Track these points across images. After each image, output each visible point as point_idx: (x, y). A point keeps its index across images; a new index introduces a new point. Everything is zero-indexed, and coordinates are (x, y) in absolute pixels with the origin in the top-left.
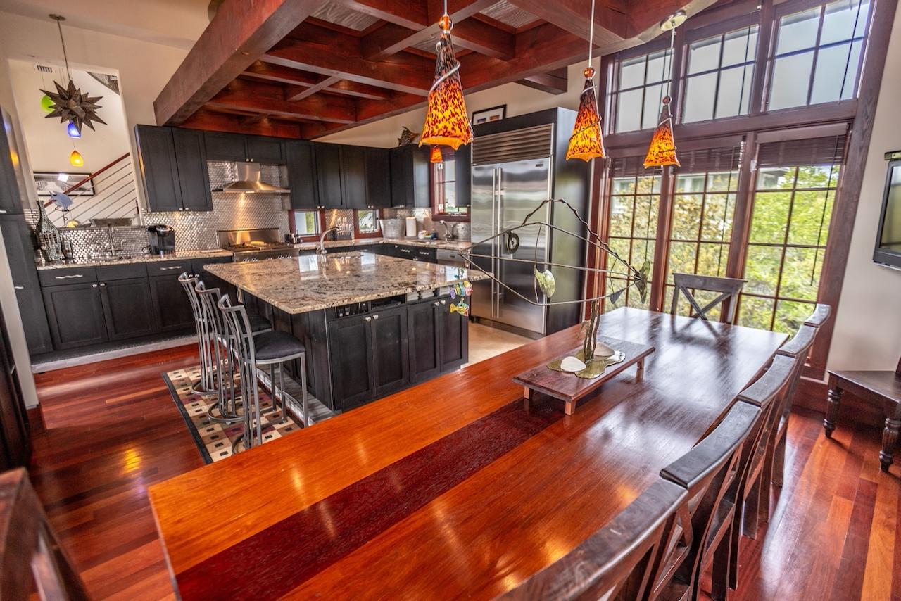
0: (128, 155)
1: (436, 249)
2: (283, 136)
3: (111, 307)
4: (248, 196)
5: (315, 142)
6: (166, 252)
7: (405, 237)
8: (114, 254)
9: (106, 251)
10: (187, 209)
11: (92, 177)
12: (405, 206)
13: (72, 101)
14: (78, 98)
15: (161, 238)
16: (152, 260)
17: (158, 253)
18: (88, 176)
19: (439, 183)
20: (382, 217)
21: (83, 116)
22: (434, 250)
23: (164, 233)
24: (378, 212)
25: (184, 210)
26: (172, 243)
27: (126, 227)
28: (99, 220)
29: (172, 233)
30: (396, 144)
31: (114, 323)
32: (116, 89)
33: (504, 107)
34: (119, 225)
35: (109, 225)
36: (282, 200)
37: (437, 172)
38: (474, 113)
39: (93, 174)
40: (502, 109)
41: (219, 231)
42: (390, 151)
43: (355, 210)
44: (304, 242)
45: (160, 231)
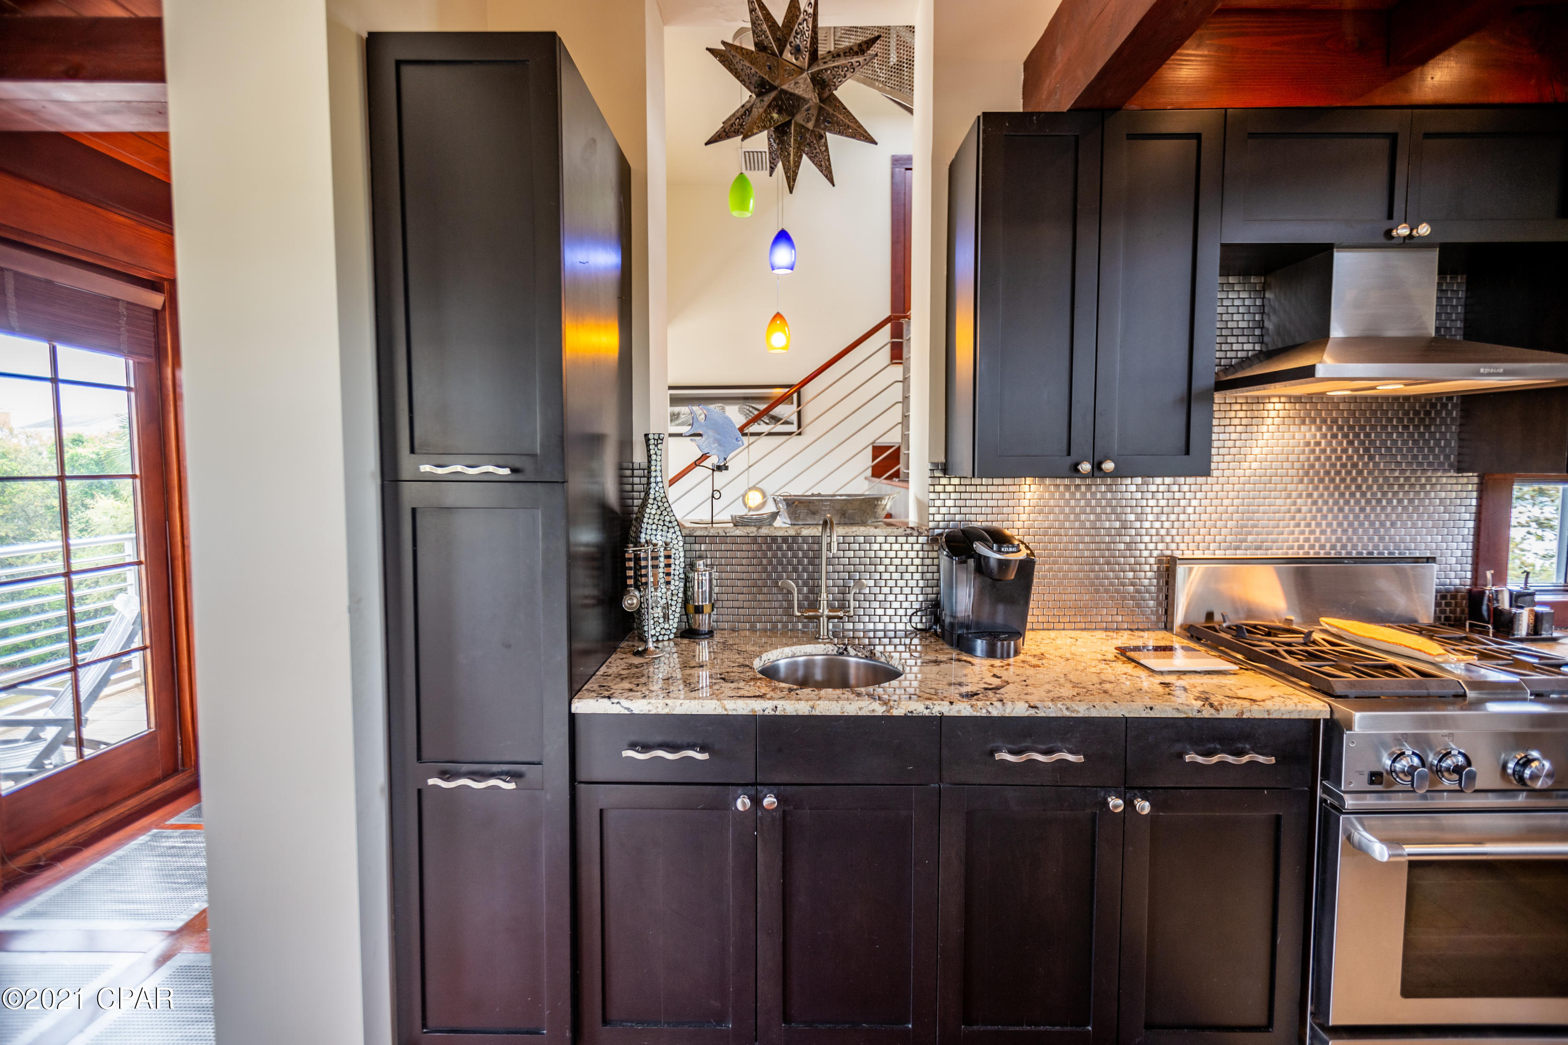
3: (786, 899)
10: (1108, 465)
15: (989, 583)
23: (1002, 566)
25: (1097, 470)
26: (1021, 602)
29: (1027, 567)
31: (785, 973)
34: (851, 520)
35: (827, 523)
45: (987, 558)
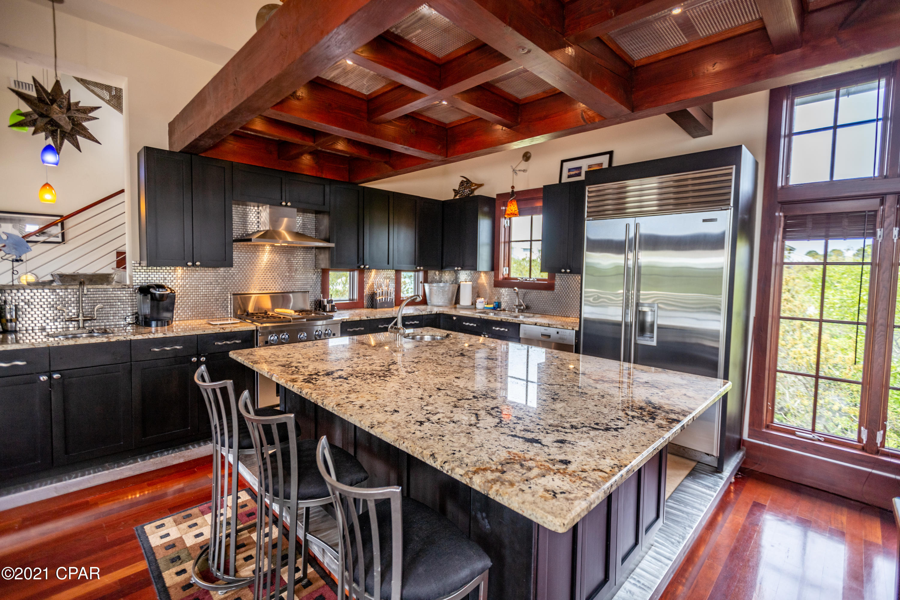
0: (122, 191)
1: (519, 324)
2: (329, 177)
3: (65, 411)
4: (275, 249)
5: (364, 187)
6: (159, 323)
7: (458, 306)
8: (81, 325)
9: (71, 320)
10: (198, 263)
11: (62, 220)
12: (462, 268)
13: (55, 106)
14: (65, 103)
15: (156, 302)
16: (139, 337)
17: (147, 324)
18: (59, 218)
19: (505, 243)
20: (426, 281)
21: (68, 127)
22: (517, 326)
23: (162, 296)
24: (421, 274)
25: (194, 265)
26: (170, 308)
27: (105, 286)
28: (67, 276)
29: (172, 297)
30: (451, 196)
31: (66, 437)
32: (118, 107)
33: (611, 153)
34: (96, 283)
35: (81, 284)
36: (316, 255)
37: (503, 229)
38: (563, 162)
39: (65, 214)
40: (608, 156)
41: (234, 294)
42: (445, 204)
43: (398, 272)
44: (339, 309)
45: (155, 294)
